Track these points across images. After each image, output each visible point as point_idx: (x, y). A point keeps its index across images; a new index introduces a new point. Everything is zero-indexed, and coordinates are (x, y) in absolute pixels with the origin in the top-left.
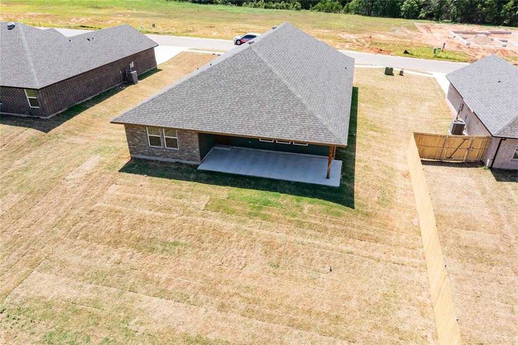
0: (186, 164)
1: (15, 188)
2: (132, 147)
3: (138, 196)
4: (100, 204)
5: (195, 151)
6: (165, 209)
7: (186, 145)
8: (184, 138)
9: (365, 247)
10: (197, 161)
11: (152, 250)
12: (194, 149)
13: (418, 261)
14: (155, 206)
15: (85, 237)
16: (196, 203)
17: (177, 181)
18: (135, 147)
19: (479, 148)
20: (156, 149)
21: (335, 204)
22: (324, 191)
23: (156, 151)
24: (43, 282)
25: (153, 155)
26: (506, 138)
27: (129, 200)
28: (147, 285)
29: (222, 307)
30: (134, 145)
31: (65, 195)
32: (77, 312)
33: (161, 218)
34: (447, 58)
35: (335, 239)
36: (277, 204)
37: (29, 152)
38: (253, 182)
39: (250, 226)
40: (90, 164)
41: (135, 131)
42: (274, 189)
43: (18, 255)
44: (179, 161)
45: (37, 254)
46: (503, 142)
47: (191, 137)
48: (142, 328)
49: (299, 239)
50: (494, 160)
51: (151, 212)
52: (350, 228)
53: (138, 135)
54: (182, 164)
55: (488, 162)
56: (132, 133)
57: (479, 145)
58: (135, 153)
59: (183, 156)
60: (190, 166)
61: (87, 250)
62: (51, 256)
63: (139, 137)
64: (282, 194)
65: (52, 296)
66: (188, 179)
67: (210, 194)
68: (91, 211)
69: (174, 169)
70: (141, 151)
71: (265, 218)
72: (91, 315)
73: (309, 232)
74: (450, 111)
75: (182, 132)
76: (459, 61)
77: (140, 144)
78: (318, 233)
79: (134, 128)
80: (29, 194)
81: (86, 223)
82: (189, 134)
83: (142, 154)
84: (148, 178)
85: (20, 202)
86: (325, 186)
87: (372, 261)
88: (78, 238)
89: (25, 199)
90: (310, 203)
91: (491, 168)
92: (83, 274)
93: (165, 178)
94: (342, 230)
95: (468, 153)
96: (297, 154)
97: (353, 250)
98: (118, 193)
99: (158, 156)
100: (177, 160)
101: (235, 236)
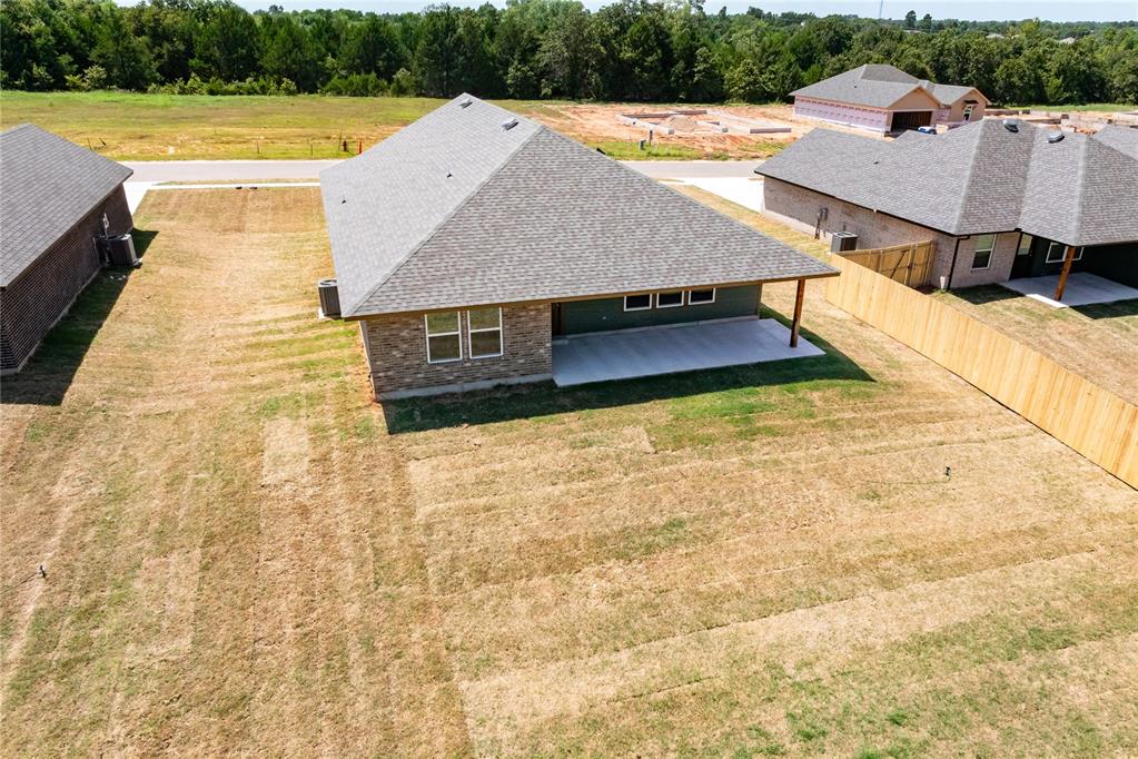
0: (519, 384)
1: (148, 544)
2: (381, 374)
3: (498, 467)
4: (429, 509)
5: (542, 351)
6: (582, 473)
7: (523, 339)
8: (519, 325)
9: (948, 431)
10: (545, 371)
11: (649, 549)
12: (540, 344)
13: (1023, 426)
14: (558, 475)
15: (482, 577)
16: (629, 446)
17: (548, 417)
18: (390, 373)
19: (922, 262)
20: (446, 365)
21: (847, 382)
22: (812, 365)
23: (446, 370)
24: (512, 693)
25: (439, 383)
26: (969, 236)
27: (485, 479)
28: (726, 606)
29: (886, 583)
30: (388, 369)
31: (314, 518)
32: (671, 705)
33: (591, 490)
34: (669, 155)
35: (901, 431)
36: (766, 407)
37: (60, 458)
38: (689, 383)
39: (763, 452)
40: (287, 441)
41: (395, 332)
42: (737, 384)
43: (370, 672)
44: (502, 381)
45: (417, 651)
46: (961, 243)
47: (534, 319)
48: (819, 670)
49: (857, 447)
50: (951, 276)
51: (561, 487)
52: (900, 410)
53: (404, 340)
54: (510, 387)
55: (943, 280)
56: (386, 340)
57: (921, 257)
58: (389, 388)
59: (513, 367)
60: (534, 385)
61: (517, 599)
62: (457, 641)
63: (406, 346)
64: (757, 389)
65: (576, 707)
66: (564, 409)
67: (635, 422)
68: (429, 528)
69: (510, 398)
70: (407, 380)
71: (771, 431)
72: (704, 698)
73: (859, 433)
74: (787, 228)
75: (514, 310)
76: (690, 158)
77: (407, 363)
78: (872, 430)
79: (395, 326)
80: (205, 544)
81: (448, 552)
82: (532, 313)
83: (409, 386)
84: (475, 428)
85: (205, 568)
86: (806, 358)
87: (979, 445)
88: (467, 585)
89: (214, 559)
90: (812, 389)
91: (949, 289)
92: (577, 642)
93: (513, 418)
94: (896, 416)
95: (910, 274)
96: (695, 323)
97: (939, 439)
98: (443, 476)
99: (449, 383)
100: (495, 382)
101: (761, 475)
